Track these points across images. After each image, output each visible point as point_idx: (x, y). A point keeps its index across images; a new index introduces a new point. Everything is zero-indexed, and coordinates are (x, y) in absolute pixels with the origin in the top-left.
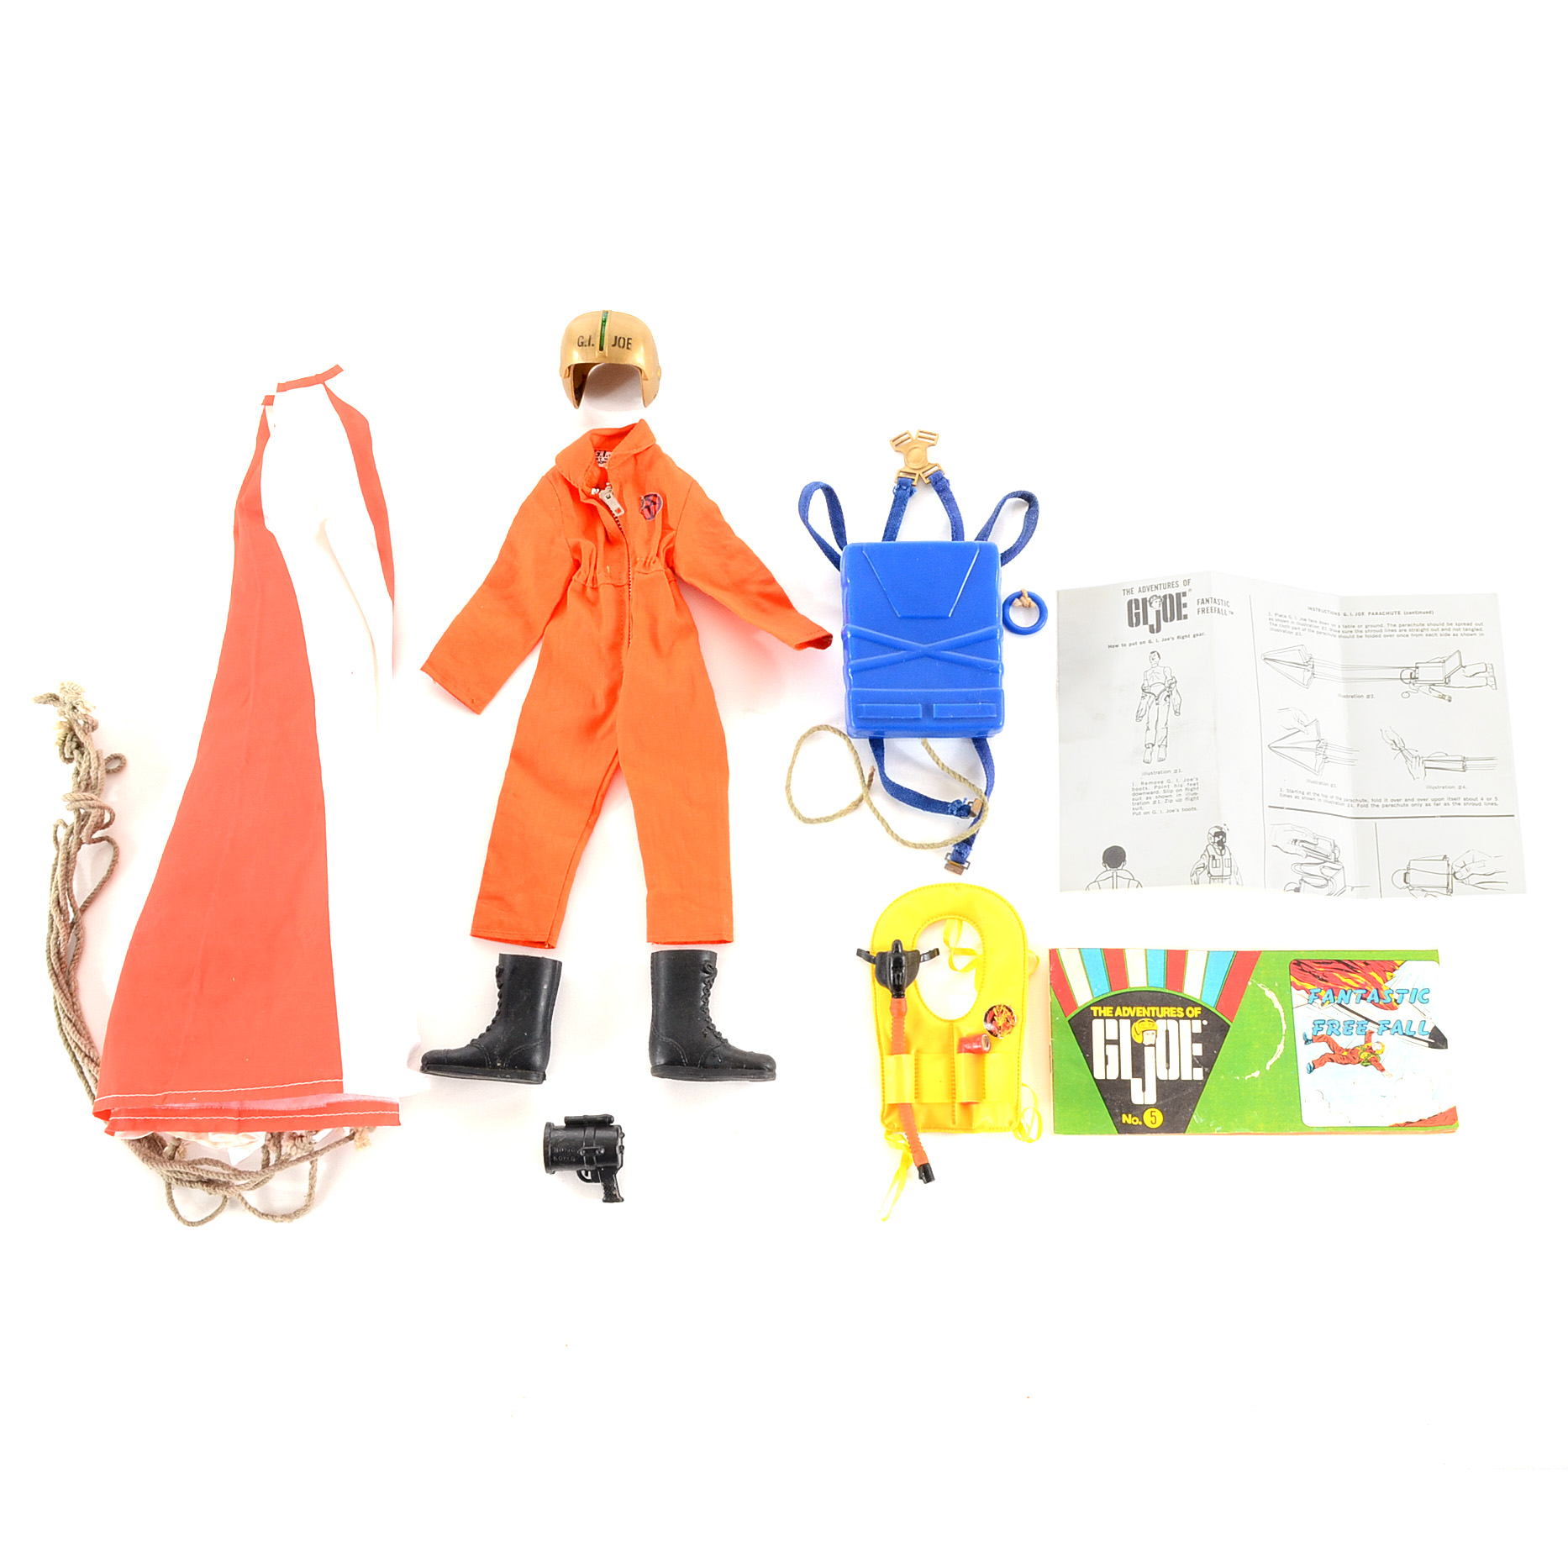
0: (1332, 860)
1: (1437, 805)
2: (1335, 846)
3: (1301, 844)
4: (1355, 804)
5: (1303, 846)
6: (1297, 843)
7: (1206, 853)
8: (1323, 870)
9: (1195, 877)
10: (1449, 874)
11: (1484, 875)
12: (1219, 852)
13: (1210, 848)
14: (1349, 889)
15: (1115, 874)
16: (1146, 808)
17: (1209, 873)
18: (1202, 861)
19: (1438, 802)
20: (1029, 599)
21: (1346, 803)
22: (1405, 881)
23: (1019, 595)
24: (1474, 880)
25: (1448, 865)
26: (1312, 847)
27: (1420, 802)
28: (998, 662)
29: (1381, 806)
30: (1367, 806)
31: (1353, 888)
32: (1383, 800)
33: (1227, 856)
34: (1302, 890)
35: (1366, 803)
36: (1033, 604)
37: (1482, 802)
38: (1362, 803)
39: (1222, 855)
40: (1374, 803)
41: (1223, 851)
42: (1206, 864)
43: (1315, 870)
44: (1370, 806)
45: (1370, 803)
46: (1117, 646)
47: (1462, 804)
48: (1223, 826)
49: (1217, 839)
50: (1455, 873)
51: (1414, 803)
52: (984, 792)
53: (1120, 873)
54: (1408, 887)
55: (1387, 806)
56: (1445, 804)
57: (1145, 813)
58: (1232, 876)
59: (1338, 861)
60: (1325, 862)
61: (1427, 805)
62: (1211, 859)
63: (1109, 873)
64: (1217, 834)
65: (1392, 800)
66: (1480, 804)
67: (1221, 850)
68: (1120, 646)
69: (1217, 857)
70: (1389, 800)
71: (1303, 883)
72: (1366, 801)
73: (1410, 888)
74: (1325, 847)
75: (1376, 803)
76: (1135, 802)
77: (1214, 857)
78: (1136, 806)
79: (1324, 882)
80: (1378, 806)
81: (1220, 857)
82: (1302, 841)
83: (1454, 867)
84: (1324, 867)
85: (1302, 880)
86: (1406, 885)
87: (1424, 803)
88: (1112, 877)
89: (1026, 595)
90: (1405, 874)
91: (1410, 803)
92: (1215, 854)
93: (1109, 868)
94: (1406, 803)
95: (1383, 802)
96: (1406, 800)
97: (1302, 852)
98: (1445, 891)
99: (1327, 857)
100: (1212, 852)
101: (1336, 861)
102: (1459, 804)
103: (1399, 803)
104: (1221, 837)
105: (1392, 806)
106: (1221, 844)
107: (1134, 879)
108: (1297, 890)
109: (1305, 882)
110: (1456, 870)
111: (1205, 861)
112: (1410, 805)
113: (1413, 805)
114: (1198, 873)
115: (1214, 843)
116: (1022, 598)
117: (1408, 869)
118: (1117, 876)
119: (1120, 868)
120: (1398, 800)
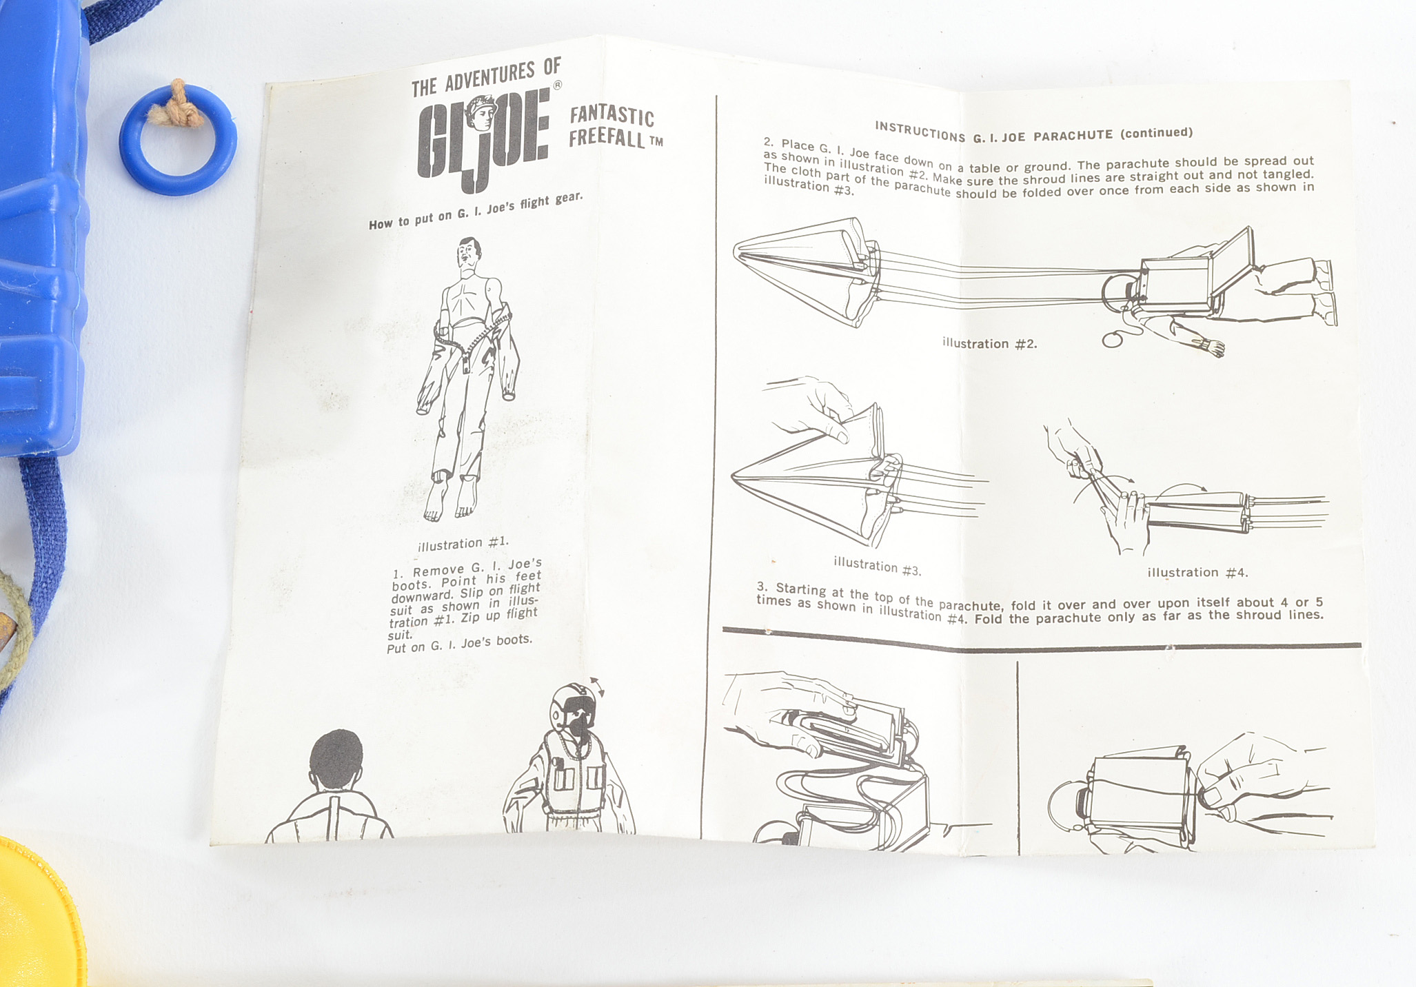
0: (895, 760)
1: (1172, 617)
2: (905, 723)
3: (807, 723)
4: (969, 616)
5: (813, 728)
6: (797, 721)
7: (544, 753)
8: (868, 788)
9: (512, 815)
10: (1188, 794)
11: (1276, 796)
12: (572, 748)
13: (554, 740)
14: (937, 831)
15: (335, 801)
16: (420, 635)
17: (546, 803)
18: (533, 773)
19: (1173, 610)
20: (190, 105)
21: (946, 613)
22: (1080, 812)
23: (163, 98)
24: (1250, 807)
25: (1188, 770)
26: (838, 729)
27: (1131, 611)
28: (50, 272)
29: (1033, 620)
30: (998, 620)
31: (948, 829)
32: (1039, 606)
33: (594, 759)
34: (804, 839)
35: (996, 614)
36: (198, 118)
37: (1285, 612)
38: (988, 613)
39: (580, 758)
40: (1016, 612)
41: (584, 749)
42: (542, 780)
43: (845, 787)
44: (1006, 619)
45: (1008, 611)
46: (389, 224)
47: (1233, 615)
48: (587, 683)
49: (571, 717)
50: (1203, 791)
51: (1115, 612)
52: (28, 596)
53: (347, 799)
54: (1085, 827)
55: (1048, 620)
56: (1191, 616)
57: (416, 648)
58: (607, 812)
59: (911, 762)
60: (873, 765)
61: (1146, 618)
62: (553, 768)
63: (322, 801)
64: (571, 706)
65: (1062, 606)
66: (1278, 616)
67: (579, 747)
68: (396, 224)
69: (569, 763)
70: (1054, 606)
71: (807, 823)
72: (997, 606)
73: (1092, 829)
74: (875, 727)
75: (1022, 614)
76: (396, 618)
77: (560, 762)
78: (398, 630)
79: (865, 817)
80: (1026, 620)
81: (576, 764)
82: (812, 715)
83: (1201, 775)
84: (869, 779)
85: (805, 813)
86: (1080, 821)
87: (1138, 612)
88: (329, 809)
89: (181, 96)
90: (1082, 793)
91: (1104, 613)
92: (563, 755)
93: (322, 787)
94: (1095, 612)
95: (1040, 611)
96: (1096, 605)
97: (809, 741)
98: (1174, 837)
99: (880, 751)
100: (557, 750)
101: (907, 761)
102: (1226, 616)
103: (1079, 612)
104: (581, 711)
105: (1061, 619)
106: (582, 731)
107: (376, 817)
108: (791, 839)
109: (814, 818)
110: (1207, 781)
111: (539, 772)
112: (1104, 618)
113: (1112, 618)
114: (522, 802)
115: (564, 726)
116: (171, 103)
117: (1090, 779)
118: (339, 807)
119: (348, 787)
120: (1076, 606)
